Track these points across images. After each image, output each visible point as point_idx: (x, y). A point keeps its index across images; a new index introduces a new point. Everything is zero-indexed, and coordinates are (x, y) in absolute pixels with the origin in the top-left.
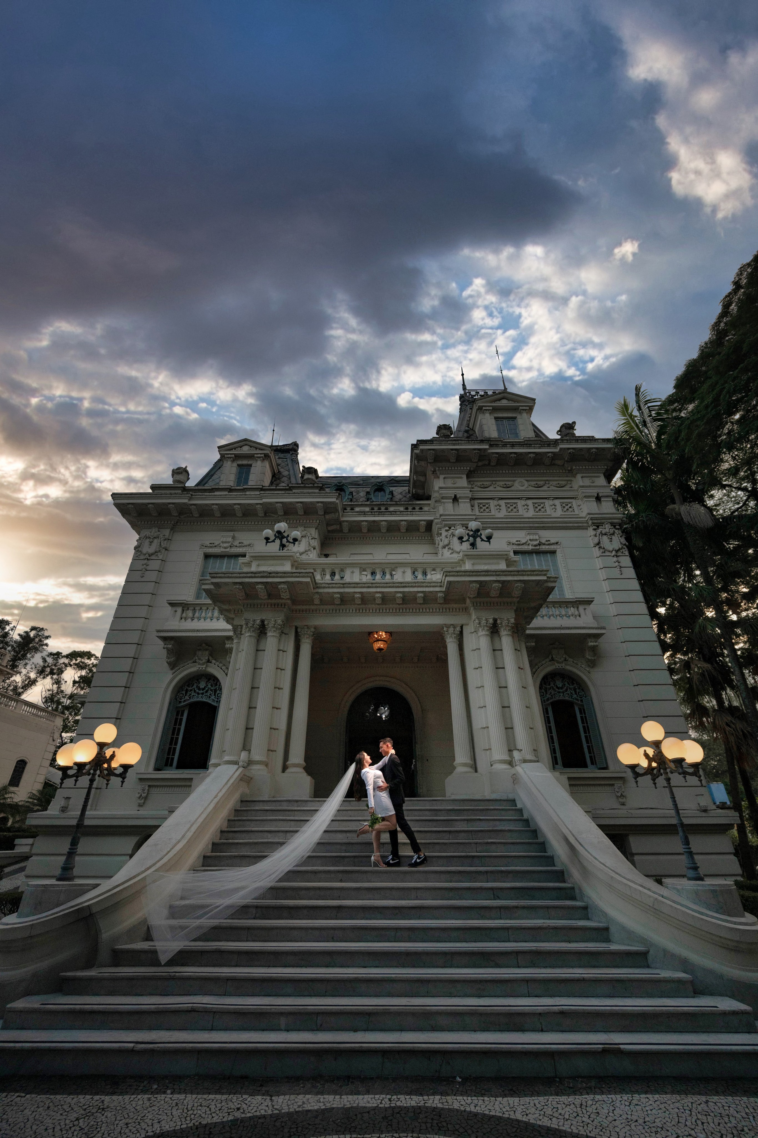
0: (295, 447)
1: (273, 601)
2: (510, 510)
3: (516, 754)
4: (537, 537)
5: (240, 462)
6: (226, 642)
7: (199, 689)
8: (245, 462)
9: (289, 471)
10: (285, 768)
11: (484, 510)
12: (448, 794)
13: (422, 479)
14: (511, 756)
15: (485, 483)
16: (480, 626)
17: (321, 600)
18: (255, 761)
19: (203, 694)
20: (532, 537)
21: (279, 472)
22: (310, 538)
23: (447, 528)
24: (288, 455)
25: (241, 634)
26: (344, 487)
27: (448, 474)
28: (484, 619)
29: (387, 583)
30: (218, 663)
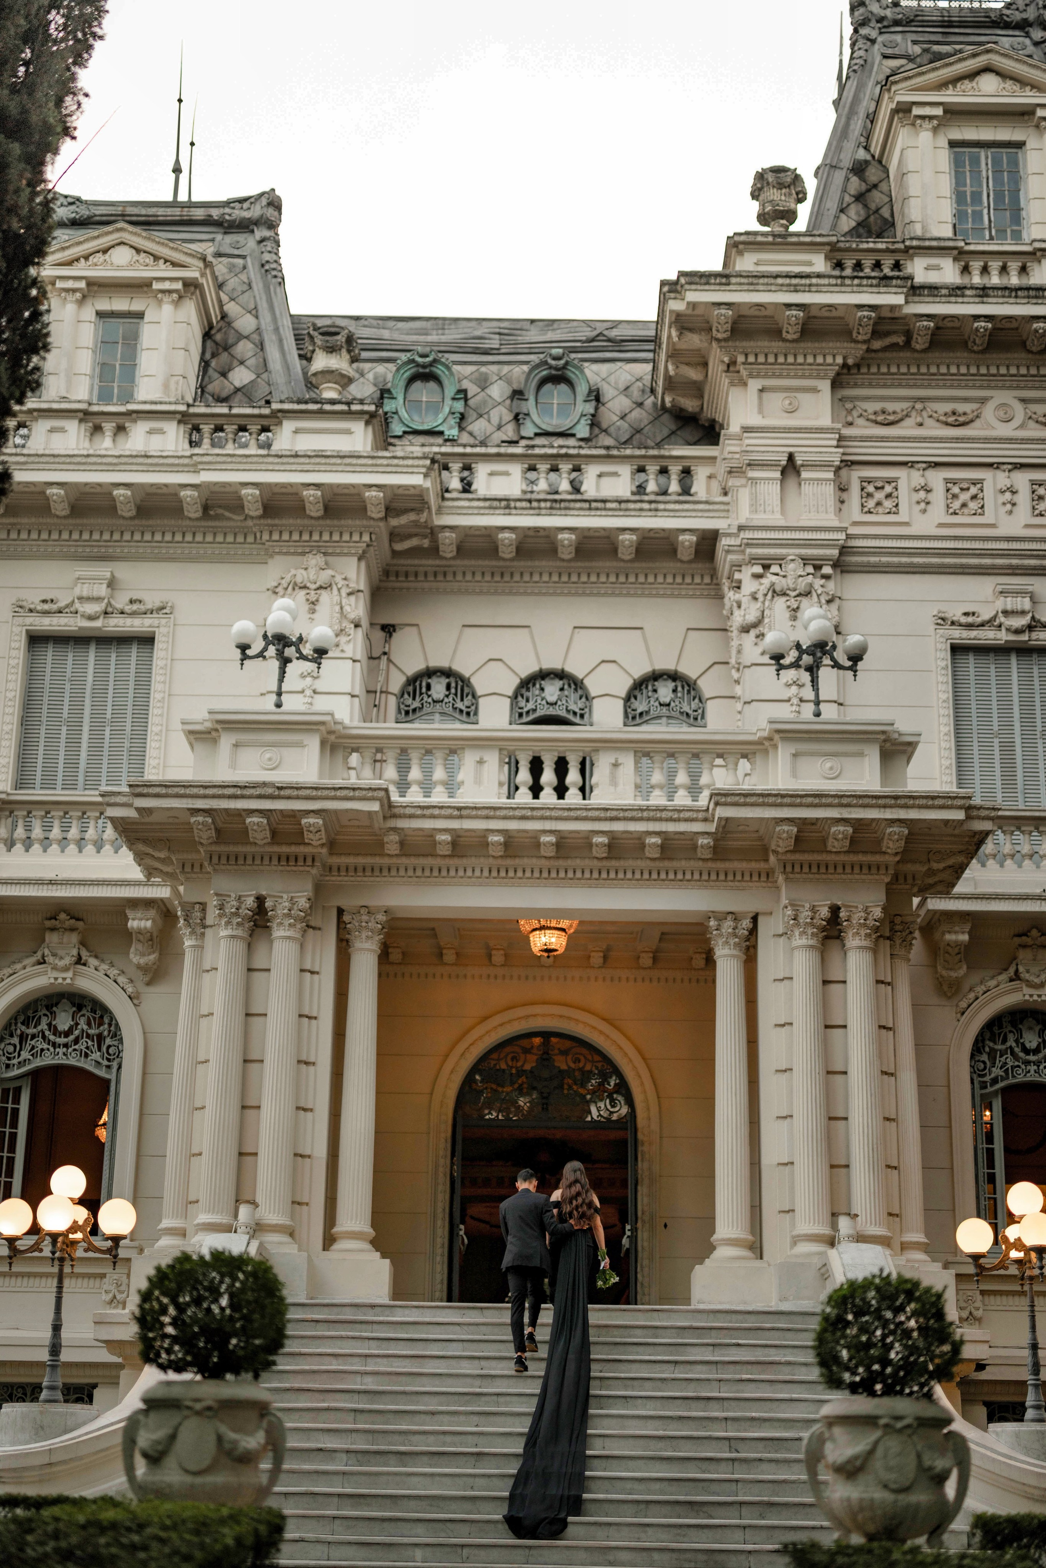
0: (270, 212)
1: (285, 849)
2: (956, 505)
3: (844, 1223)
4: (1027, 604)
5: (104, 305)
6: (130, 914)
7: (56, 1032)
8: (120, 304)
9: (255, 312)
10: (329, 1241)
11: (879, 504)
12: (694, 1300)
13: (694, 374)
14: (834, 1226)
15: (890, 406)
16: (798, 925)
17: (402, 843)
18: (269, 1225)
19: (66, 1046)
20: (1010, 603)
21: (224, 316)
22: (344, 592)
23: (758, 569)
24: (248, 242)
25: (205, 927)
26: (439, 370)
27: (774, 376)
28: (807, 906)
29: (569, 809)
30: (104, 967)
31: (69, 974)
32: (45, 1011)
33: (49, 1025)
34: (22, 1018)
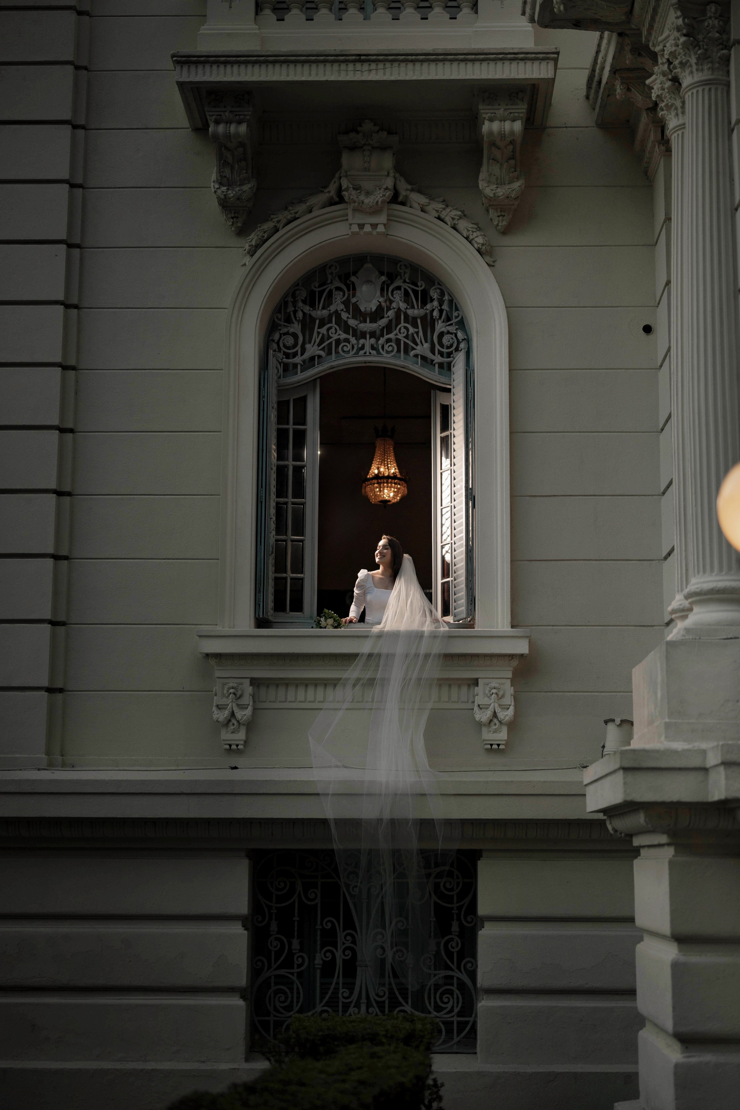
19: (375, 335)
30: (435, 205)
31: (382, 219)
32: (338, 284)
33: (346, 303)
34: (303, 294)
